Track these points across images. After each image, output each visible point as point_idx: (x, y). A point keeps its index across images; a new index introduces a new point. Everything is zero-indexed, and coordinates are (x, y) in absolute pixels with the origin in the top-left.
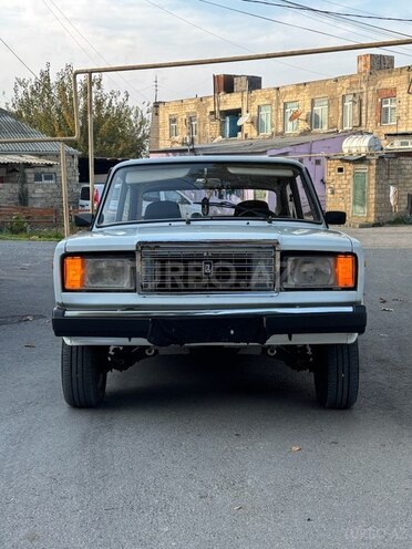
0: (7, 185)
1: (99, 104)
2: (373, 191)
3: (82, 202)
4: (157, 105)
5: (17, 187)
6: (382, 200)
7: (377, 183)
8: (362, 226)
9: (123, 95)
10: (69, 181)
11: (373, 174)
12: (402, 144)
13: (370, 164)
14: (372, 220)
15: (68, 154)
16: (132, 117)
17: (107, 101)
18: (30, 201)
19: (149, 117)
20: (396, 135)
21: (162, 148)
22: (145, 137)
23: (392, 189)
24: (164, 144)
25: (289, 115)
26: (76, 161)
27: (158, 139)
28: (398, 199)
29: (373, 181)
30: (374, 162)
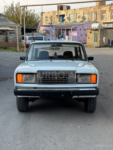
0: (2, 36)
1: (27, 13)
2: (99, 38)
3: (22, 40)
4: (42, 13)
5: (5, 36)
6: (101, 40)
7: (100, 36)
8: (96, 47)
9: (33, 11)
10: (19, 34)
11: (99, 34)
12: (107, 25)
13: (99, 31)
14: (99, 46)
15: (18, 27)
16: (36, 16)
17: (29, 12)
18: (8, 40)
19: (40, 16)
20: (105, 23)
21: (44, 25)
22: (39, 21)
23: (104, 38)
24: (44, 24)
25: (77, 17)
26: (21, 29)
27: (42, 22)
28: (106, 40)
29: (99, 36)
30: (100, 30)
